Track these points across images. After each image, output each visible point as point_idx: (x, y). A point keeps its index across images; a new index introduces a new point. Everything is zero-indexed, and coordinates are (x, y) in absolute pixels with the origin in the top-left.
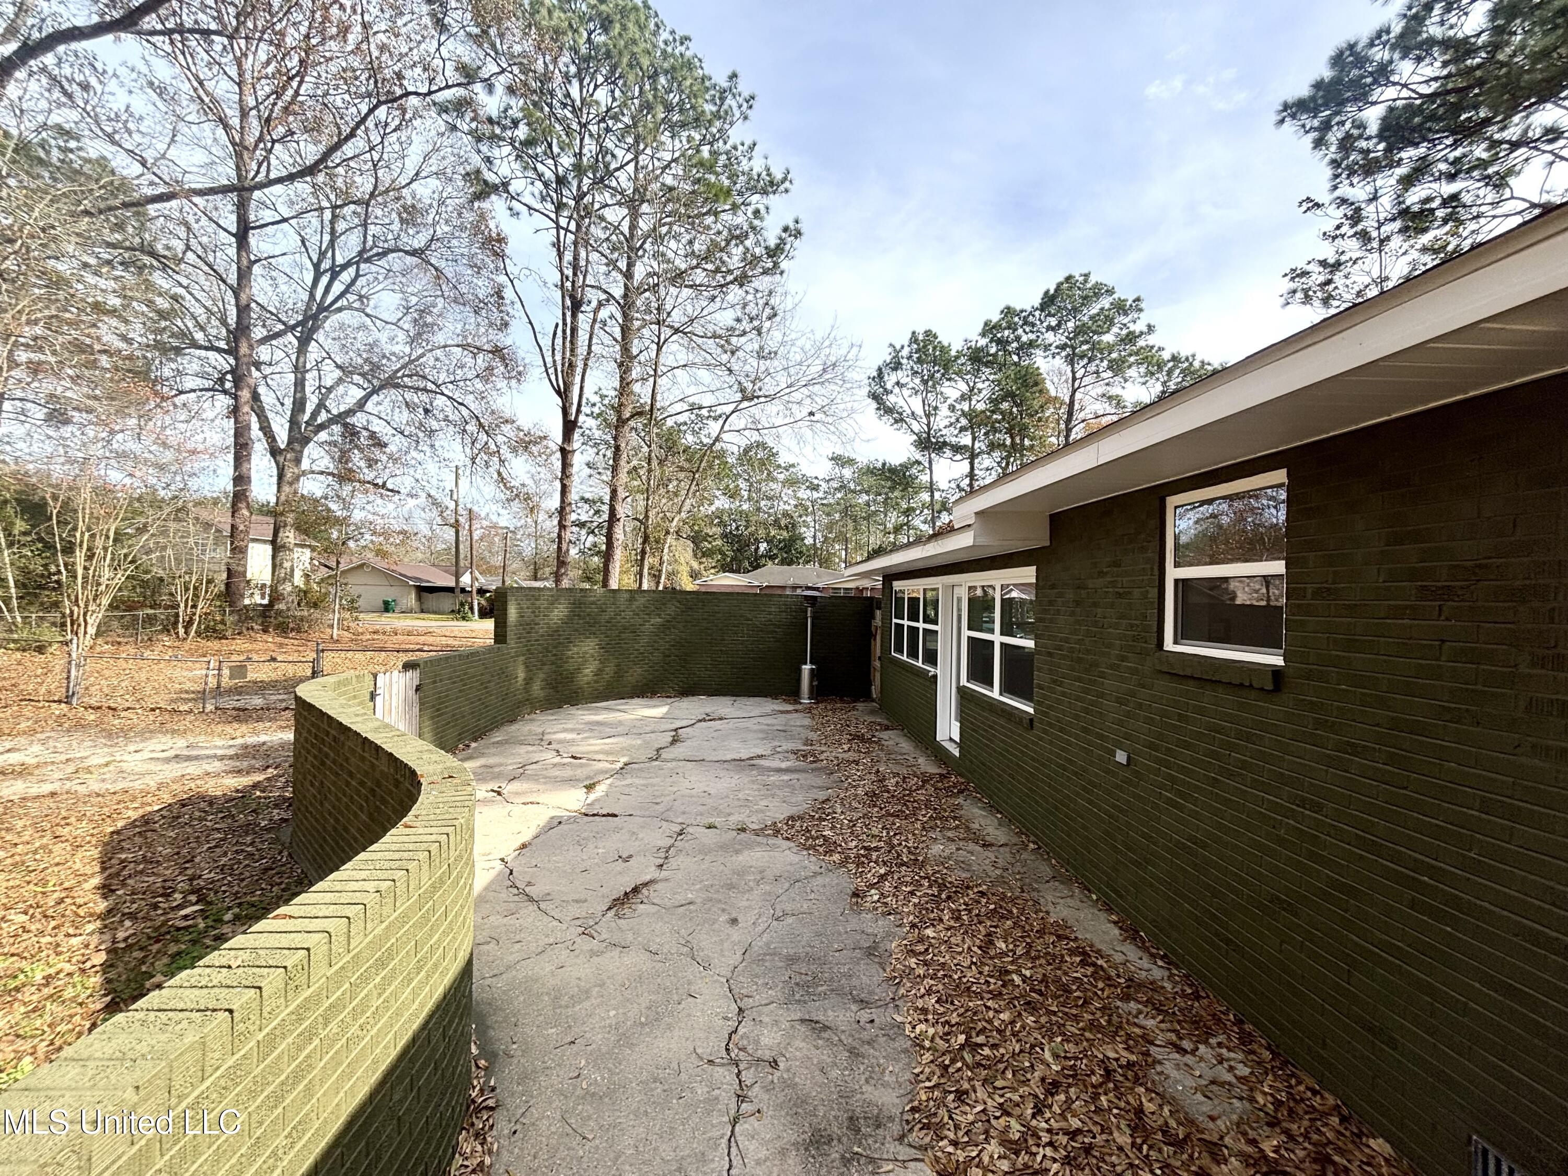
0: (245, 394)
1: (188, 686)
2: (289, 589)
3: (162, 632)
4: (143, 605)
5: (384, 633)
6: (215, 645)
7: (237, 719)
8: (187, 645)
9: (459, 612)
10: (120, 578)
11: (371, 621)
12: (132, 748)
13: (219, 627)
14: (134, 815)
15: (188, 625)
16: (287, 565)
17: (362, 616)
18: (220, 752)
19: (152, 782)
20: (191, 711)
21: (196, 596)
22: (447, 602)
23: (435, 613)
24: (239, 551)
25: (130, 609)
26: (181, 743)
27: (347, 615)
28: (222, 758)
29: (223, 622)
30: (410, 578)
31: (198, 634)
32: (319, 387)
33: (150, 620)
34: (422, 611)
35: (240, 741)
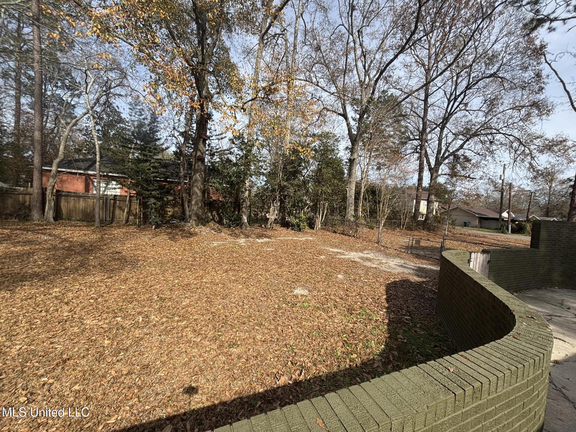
0: (423, 152)
1: (403, 244)
2: (431, 216)
3: (397, 227)
4: (393, 219)
5: (465, 235)
6: (409, 232)
7: (417, 257)
8: (403, 231)
9: (500, 229)
10: (389, 211)
11: (459, 230)
12: (391, 260)
13: (411, 227)
14: (393, 280)
15: (403, 226)
16: (431, 208)
17: (456, 227)
18: (413, 267)
19: (396, 272)
20: (404, 252)
21: (406, 217)
22: (494, 224)
23: (487, 228)
24: (418, 203)
25: (390, 220)
26: (403, 262)
27: (451, 226)
28: (413, 270)
29: (412, 225)
30: (477, 214)
31: (406, 228)
32: (446, 144)
33: (395, 223)
34: (481, 227)
35: (417, 265)
